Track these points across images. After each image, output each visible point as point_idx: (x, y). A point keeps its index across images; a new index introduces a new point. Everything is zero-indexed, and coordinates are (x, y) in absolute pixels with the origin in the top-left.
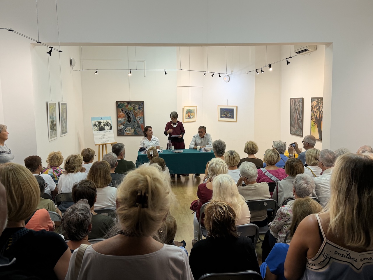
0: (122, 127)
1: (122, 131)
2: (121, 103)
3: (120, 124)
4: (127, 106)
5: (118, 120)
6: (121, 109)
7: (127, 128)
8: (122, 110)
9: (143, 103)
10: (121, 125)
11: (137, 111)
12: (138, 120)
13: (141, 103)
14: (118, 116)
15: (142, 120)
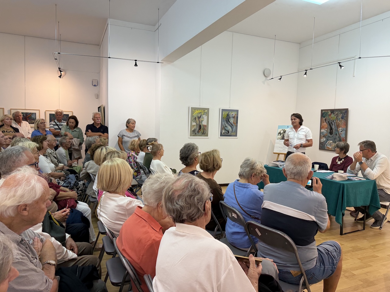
0: (323, 140)
1: (324, 145)
3: (323, 136)
4: (330, 115)
5: (321, 131)
12: (340, 132)
13: (345, 111)
14: (321, 127)
15: (344, 132)
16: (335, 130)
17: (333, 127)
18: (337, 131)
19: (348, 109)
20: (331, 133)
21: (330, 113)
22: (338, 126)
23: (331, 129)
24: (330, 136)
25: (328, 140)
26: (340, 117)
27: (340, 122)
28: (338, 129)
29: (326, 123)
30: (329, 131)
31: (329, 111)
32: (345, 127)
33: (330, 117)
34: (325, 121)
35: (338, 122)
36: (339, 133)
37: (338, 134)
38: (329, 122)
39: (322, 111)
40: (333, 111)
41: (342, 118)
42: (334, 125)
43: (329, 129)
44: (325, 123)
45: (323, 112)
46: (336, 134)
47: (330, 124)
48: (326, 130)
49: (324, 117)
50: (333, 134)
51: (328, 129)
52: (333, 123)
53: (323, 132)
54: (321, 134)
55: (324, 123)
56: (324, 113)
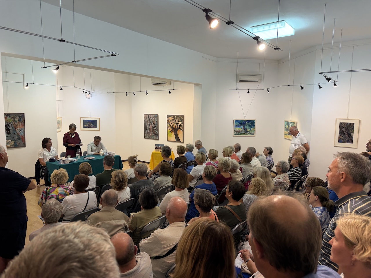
4: (6, 118)
9: (23, 115)
13: (21, 115)
15: (22, 131)
20: (8, 133)
22: (16, 127)
26: (17, 119)
27: (17, 124)
30: (6, 131)
32: (23, 127)
36: (17, 133)
40: (8, 115)
41: (20, 120)
47: (6, 126)
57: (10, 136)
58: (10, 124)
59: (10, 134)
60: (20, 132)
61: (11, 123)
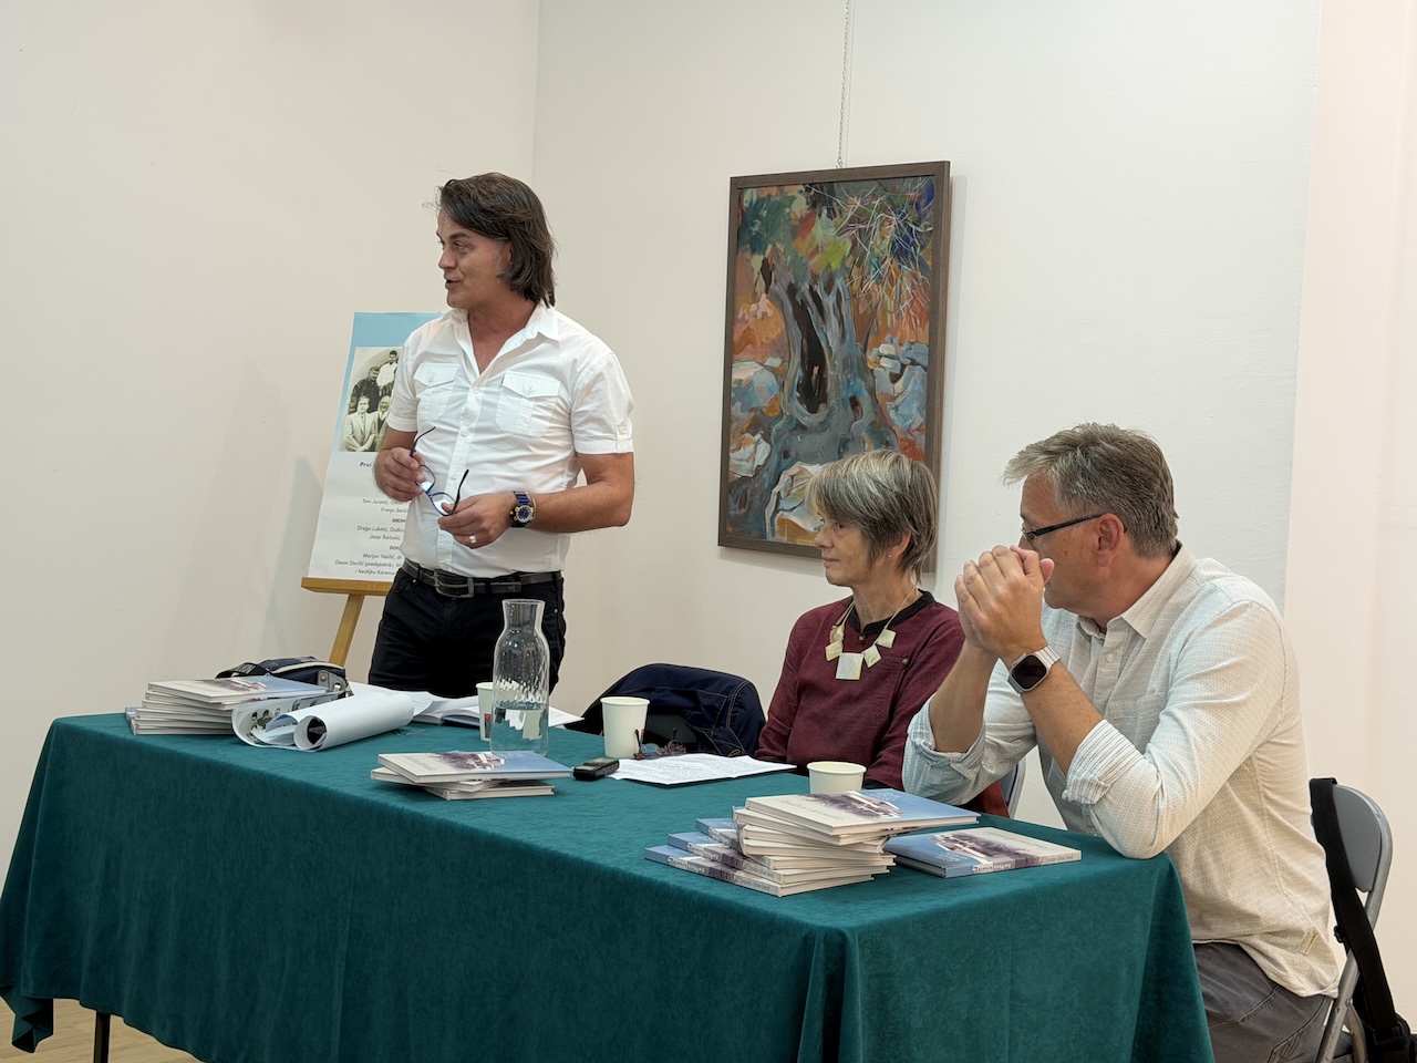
0: (753, 457)
1: (757, 503)
2: (764, 193)
3: (746, 417)
4: (806, 223)
5: (736, 376)
6: (757, 262)
7: (794, 470)
8: (767, 271)
10: (753, 429)
11: (879, 279)
12: (883, 385)
13: (921, 183)
14: (736, 338)
15: (913, 381)
16: (847, 364)
17: (830, 335)
18: (864, 371)
19: (943, 167)
20: (812, 393)
21: (800, 206)
22: (866, 329)
23: (814, 355)
24: (807, 419)
25: (785, 456)
26: (882, 240)
27: (881, 291)
28: (871, 357)
29: (775, 299)
30: (795, 372)
31: (794, 191)
32: (924, 334)
33: (803, 246)
34: (762, 283)
35: (870, 284)
36: (872, 392)
37: (865, 401)
38: (792, 290)
39: (739, 185)
40: (823, 188)
41: (900, 252)
42: (834, 321)
43: (796, 359)
44: (764, 300)
45: (750, 196)
46: (854, 403)
47: (801, 314)
48: (775, 362)
49: (757, 245)
50: (832, 402)
51: (787, 360)
52: (829, 301)
53: (750, 383)
54: (736, 408)
55: (755, 299)
56: (756, 207)
57: (824, 425)
58: (828, 290)
59: (825, 401)
60: (899, 385)
61: (839, 283)
